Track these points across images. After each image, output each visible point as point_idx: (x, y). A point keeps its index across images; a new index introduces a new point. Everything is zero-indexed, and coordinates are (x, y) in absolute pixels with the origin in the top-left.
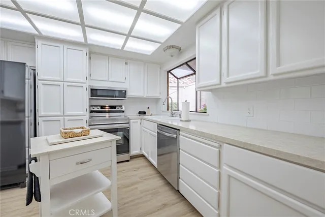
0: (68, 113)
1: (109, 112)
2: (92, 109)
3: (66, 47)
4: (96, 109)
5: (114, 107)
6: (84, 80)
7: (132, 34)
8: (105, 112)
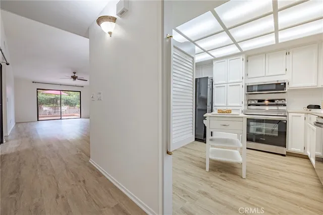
0: (229, 104)
1: (269, 105)
2: (249, 103)
3: (228, 60)
4: (253, 102)
5: (273, 101)
6: (241, 80)
7: (279, 28)
8: (265, 105)
